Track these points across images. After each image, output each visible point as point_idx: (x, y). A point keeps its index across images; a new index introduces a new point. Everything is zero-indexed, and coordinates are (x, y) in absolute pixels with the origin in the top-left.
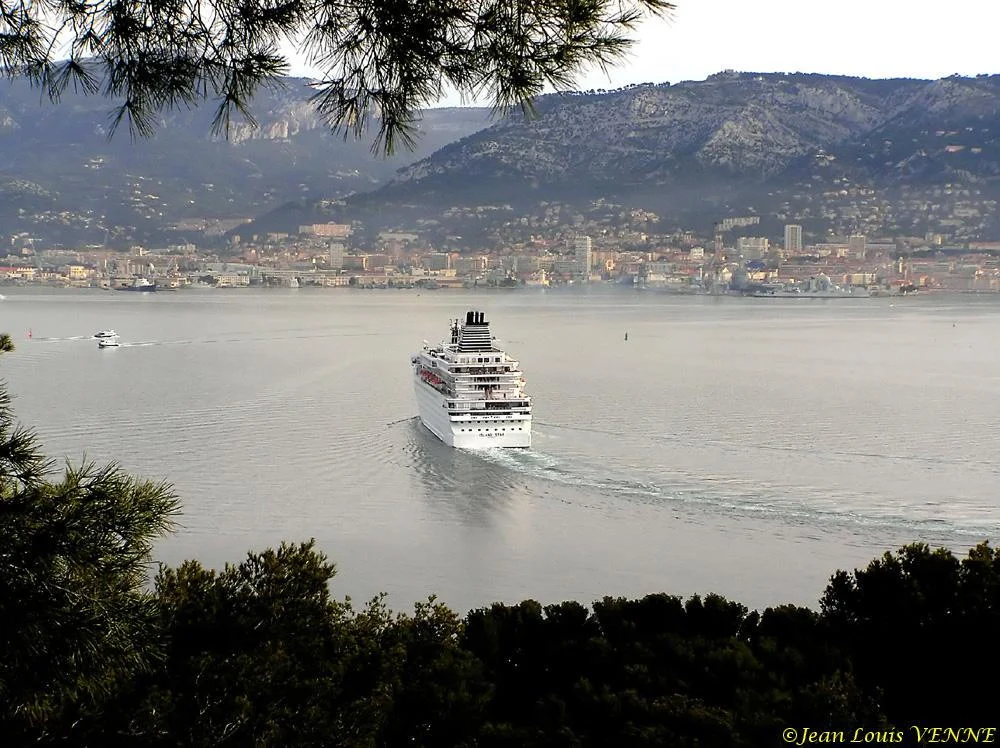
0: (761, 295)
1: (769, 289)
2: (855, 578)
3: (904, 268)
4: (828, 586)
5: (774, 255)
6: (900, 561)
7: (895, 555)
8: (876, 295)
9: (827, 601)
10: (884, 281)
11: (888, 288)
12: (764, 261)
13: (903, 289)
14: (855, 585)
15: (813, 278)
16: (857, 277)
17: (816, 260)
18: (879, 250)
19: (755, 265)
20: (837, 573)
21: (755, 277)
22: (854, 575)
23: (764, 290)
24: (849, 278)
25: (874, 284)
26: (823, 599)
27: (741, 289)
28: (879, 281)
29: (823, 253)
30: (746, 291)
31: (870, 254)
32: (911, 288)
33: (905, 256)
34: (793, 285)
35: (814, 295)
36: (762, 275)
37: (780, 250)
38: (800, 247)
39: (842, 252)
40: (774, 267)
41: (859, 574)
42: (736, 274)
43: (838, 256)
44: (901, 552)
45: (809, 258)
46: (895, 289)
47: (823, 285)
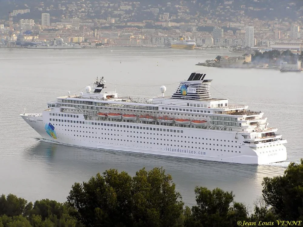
0: (31, 47)
1: (35, 44)
2: (83, 186)
3: (97, 34)
4: (71, 191)
5: (37, 28)
6: (104, 178)
8: (84, 48)
9: (70, 198)
10: (88, 41)
11: (90, 44)
12: (32, 31)
13: (97, 45)
14: (83, 190)
15: (55, 39)
16: (75, 39)
17: (56, 30)
18: (85, 26)
19: (28, 33)
20: (75, 184)
21: (28, 38)
22: (83, 185)
23: (32, 45)
24: (72, 40)
25: (83, 42)
26: (69, 197)
27: (21, 44)
28: (86, 40)
29: (60, 27)
30: (24, 45)
31: (81, 28)
32: (100, 44)
33: (98, 28)
34: (45, 43)
35: (56, 47)
36: (31, 38)
37: (39, 25)
38: (49, 24)
39: (69, 26)
40: (37, 34)
41: (85, 185)
42: (19, 37)
43: (67, 28)
45: (53, 30)
46: (93, 45)
47: (60, 43)
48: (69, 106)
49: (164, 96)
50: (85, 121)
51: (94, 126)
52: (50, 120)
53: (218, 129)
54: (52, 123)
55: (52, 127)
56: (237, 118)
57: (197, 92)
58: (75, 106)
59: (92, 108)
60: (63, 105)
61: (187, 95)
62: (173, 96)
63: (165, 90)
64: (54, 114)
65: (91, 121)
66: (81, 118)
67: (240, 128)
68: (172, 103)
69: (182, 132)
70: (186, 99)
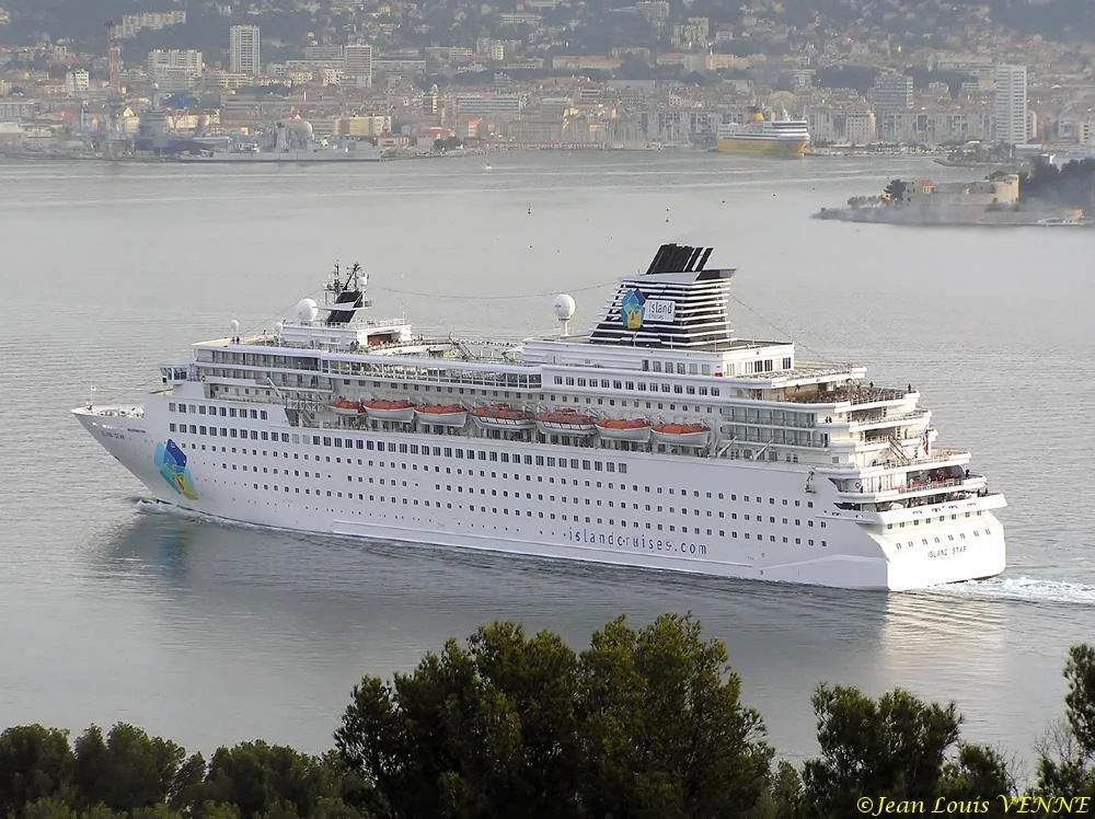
0: (192, 158)
1: (205, 147)
2: (395, 691)
3: (440, 105)
4: (350, 707)
5: (210, 83)
6: (473, 658)
7: (463, 645)
8: (391, 156)
9: (347, 736)
10: (405, 129)
11: (413, 142)
12: (195, 94)
13: (438, 144)
14: (396, 705)
15: (280, 125)
16: (358, 124)
17: (286, 91)
18: (395, 72)
19: (180, 102)
20: (364, 682)
21: (181, 124)
22: (393, 685)
23: (194, 147)
24: (345, 126)
25: (388, 136)
26: (342, 732)
27: (156, 148)
28: (397, 128)
29: (300, 78)
30: (165, 150)
31: (380, 79)
32: (453, 143)
33: (441, 80)
34: (245, 139)
35: (284, 156)
36: (192, 121)
37: (223, 73)
38: (256, 68)
39: (332, 76)
40: (212, 105)
41: (402, 684)
42: (147, 116)
43: (325, 84)
44: (474, 640)
45: (273, 88)
46: (426, 144)
47: (299, 139)
48: (236, 374)
49: (567, 335)
50: (291, 431)
51: (321, 449)
52: (173, 427)
53: (748, 455)
54: (179, 439)
55: (176, 456)
56: (813, 415)
57: (678, 315)
58: (257, 376)
59: (315, 380)
60: (216, 372)
61: (642, 329)
62: (596, 335)
63: (572, 310)
64: (183, 408)
65: (312, 433)
66: (277, 419)
67: (826, 454)
68: (588, 361)
69: (623, 468)
70: (638, 344)
